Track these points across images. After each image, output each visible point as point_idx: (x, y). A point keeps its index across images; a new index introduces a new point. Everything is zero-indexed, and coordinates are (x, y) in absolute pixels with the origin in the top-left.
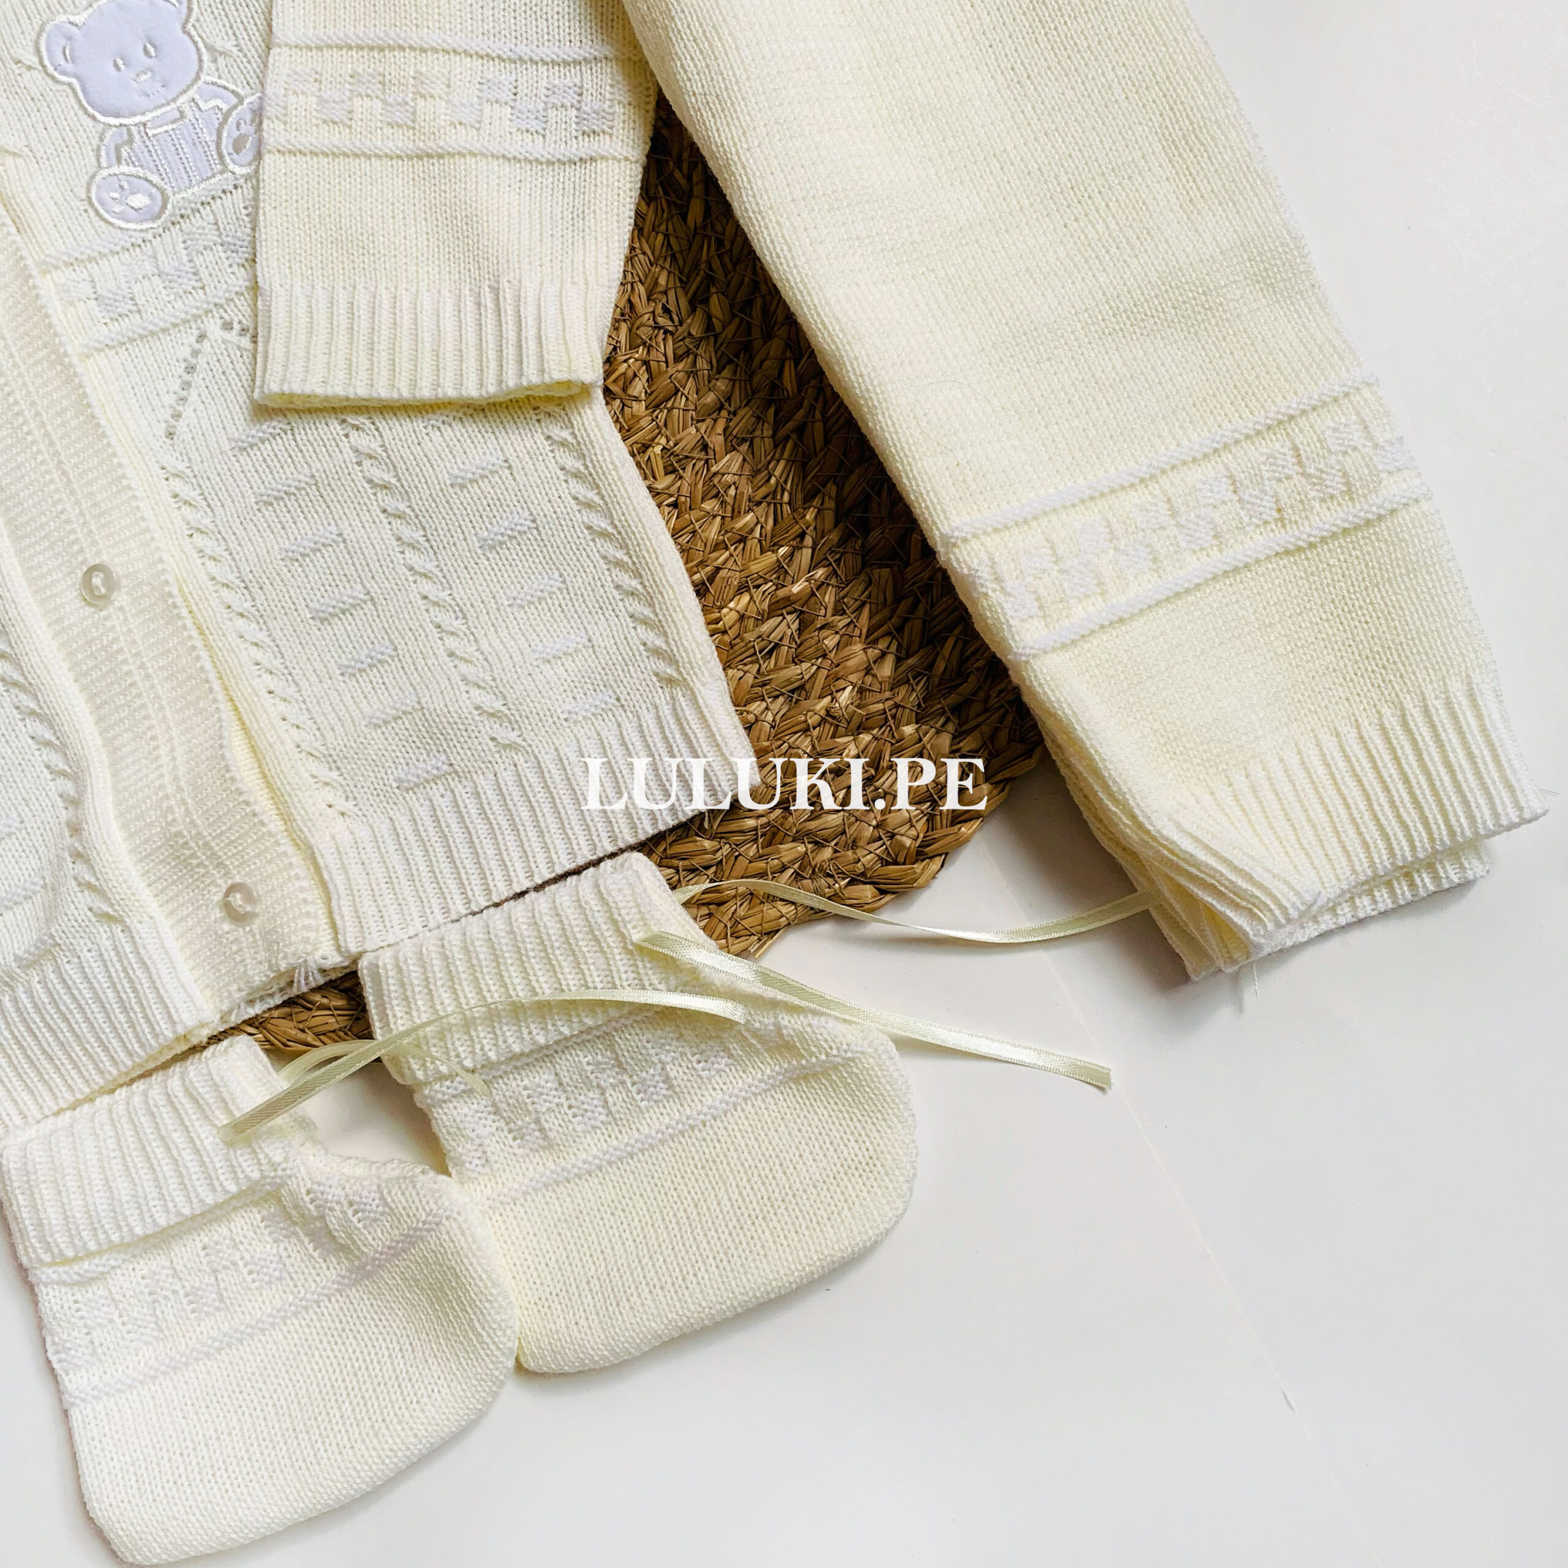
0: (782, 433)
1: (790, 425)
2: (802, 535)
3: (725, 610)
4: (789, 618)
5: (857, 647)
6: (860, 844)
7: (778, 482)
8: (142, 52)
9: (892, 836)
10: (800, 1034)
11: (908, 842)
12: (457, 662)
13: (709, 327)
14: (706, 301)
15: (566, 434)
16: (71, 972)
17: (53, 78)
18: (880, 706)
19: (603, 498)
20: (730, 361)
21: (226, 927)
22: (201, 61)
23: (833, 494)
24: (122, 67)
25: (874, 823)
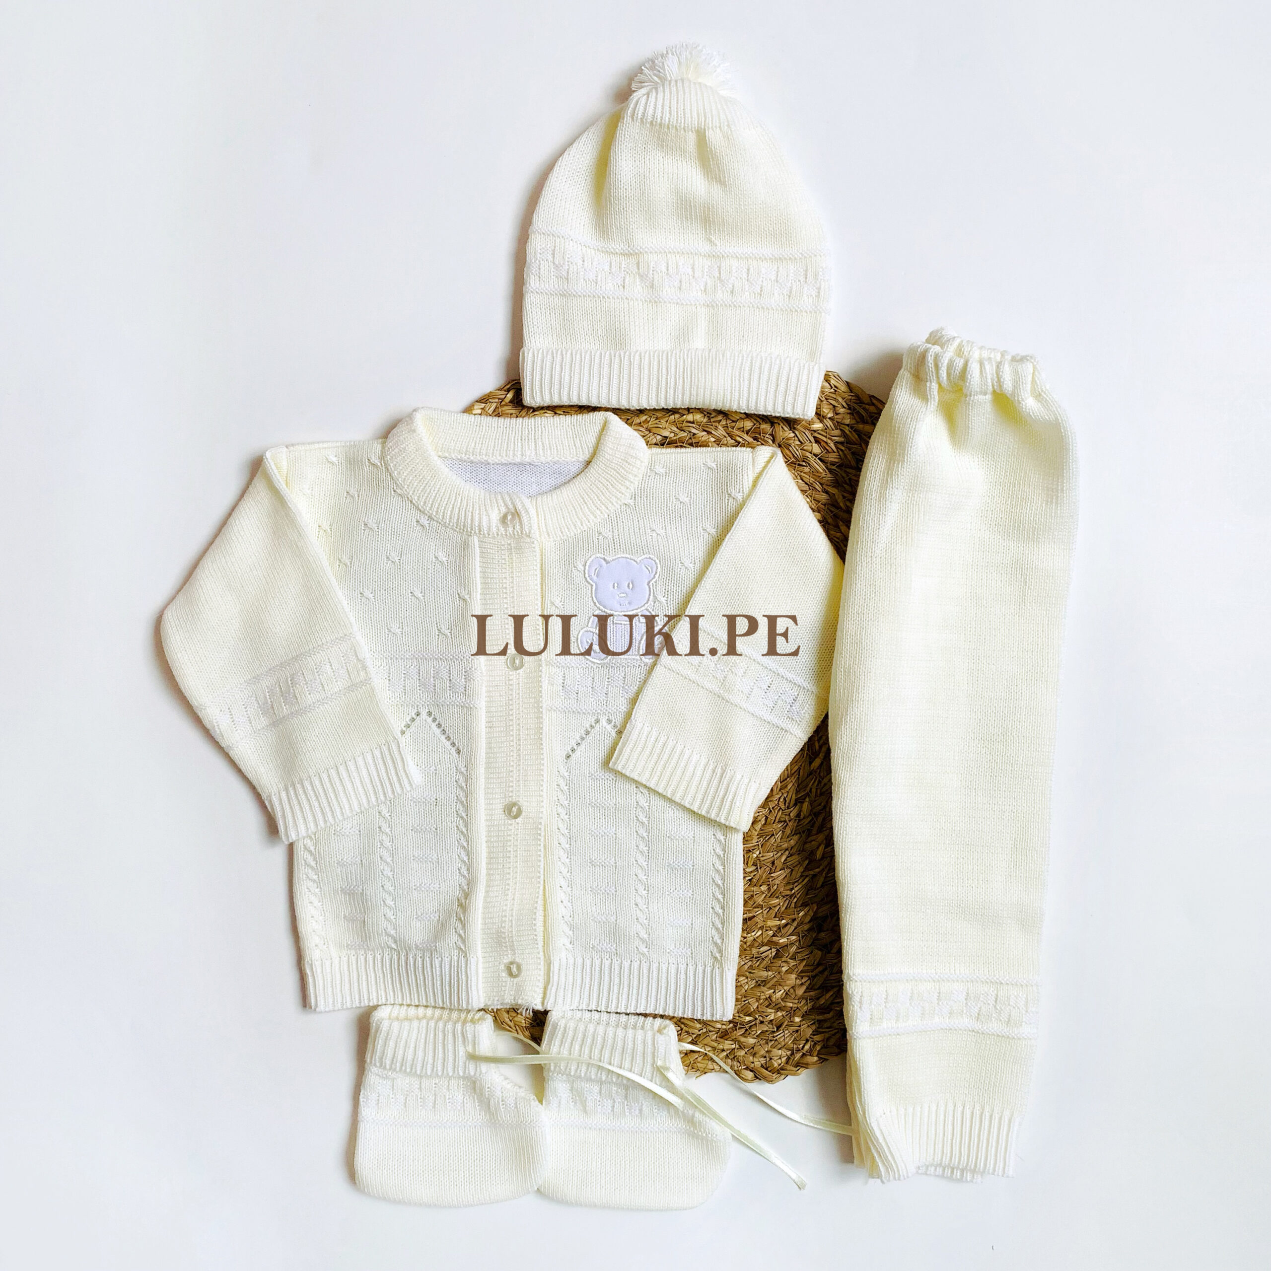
0: (805, 874)
1: (811, 873)
2: (794, 920)
3: (749, 935)
4: (773, 950)
5: (793, 976)
6: (757, 1055)
7: (795, 893)
8: (627, 585)
9: (771, 1059)
10: (700, 1123)
11: (776, 1065)
12: (637, 909)
13: (798, 815)
14: (802, 803)
15: (722, 838)
16: (437, 962)
17: (586, 579)
18: (791, 1005)
19: (724, 872)
20: (800, 833)
21: (504, 974)
22: (648, 600)
23: (815, 910)
24: (616, 588)
25: (766, 1049)
